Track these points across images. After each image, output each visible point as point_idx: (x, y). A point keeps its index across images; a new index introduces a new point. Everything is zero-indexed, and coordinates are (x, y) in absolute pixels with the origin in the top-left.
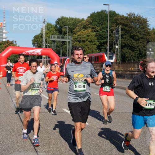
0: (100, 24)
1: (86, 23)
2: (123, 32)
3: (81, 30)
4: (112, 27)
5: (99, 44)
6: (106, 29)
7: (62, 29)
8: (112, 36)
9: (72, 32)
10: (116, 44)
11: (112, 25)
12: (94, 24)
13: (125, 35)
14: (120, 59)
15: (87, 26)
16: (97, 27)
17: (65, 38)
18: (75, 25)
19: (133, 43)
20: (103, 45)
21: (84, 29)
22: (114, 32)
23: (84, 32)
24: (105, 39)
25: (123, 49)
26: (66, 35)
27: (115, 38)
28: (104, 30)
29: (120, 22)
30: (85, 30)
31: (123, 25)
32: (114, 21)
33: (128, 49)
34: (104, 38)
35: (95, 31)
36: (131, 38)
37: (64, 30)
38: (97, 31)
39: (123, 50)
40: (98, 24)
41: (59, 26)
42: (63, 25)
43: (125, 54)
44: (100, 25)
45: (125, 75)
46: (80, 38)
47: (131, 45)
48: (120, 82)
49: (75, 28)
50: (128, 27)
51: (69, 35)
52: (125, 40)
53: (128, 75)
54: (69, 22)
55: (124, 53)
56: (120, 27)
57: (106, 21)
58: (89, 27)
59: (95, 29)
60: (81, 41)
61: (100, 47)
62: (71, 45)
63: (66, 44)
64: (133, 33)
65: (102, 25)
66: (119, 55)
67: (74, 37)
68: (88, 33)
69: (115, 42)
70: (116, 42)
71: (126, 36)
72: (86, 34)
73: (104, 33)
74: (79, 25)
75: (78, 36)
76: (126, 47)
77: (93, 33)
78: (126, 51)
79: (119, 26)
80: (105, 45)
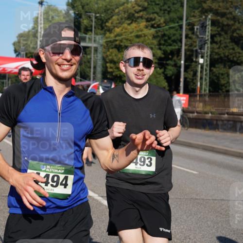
0: (166, 10)
1: (134, 7)
2: (215, 28)
3: (123, 23)
4: (192, 18)
5: (163, 56)
6: (178, 23)
7: (81, 20)
8: (190, 38)
9: (102, 28)
10: (200, 55)
11: (192, 14)
12: (151, 11)
13: (220, 35)
14: (208, 89)
15: (136, 15)
16: (158, 18)
17: (87, 39)
18: (109, 12)
19: (238, 55)
20: (170, 57)
21: (129, 22)
22: (196, 27)
23: (129, 27)
24: (175, 44)
25: (214, 67)
26: (90, 33)
27: (198, 42)
28: (172, 25)
29: (210, 7)
30: (131, 23)
31: (216, 13)
32: (196, 5)
33: (225, 67)
34: (174, 41)
35: (153, 26)
36: (234, 44)
37: (85, 22)
38: (159, 26)
39: (214, 70)
40: (161, 10)
41: (75, 13)
42: (83, 12)
43: (218, 78)
44: (164, 13)
45: (220, 123)
46: (121, 41)
47: (232, 59)
48: (208, 136)
49: (109, 19)
50: (228, 19)
51: (96, 34)
52: (219, 48)
53: (225, 122)
54: (96, 6)
55: (216, 76)
56: (210, 17)
57: (179, 5)
58: (141, 17)
59: (153, 22)
60: (122, 48)
61: (165, 62)
62: (100, 56)
63: (90, 54)
64: (238, 32)
65: (169, 12)
66: (206, 80)
67: (107, 38)
68: (138, 31)
69: (196, 51)
70: (199, 51)
71: (222, 39)
72: (133, 32)
73: (172, 31)
74: (119, 12)
75: (116, 36)
76: (221, 62)
77: (150, 30)
78: (221, 72)
79: (206, 17)
80: (175, 58)
